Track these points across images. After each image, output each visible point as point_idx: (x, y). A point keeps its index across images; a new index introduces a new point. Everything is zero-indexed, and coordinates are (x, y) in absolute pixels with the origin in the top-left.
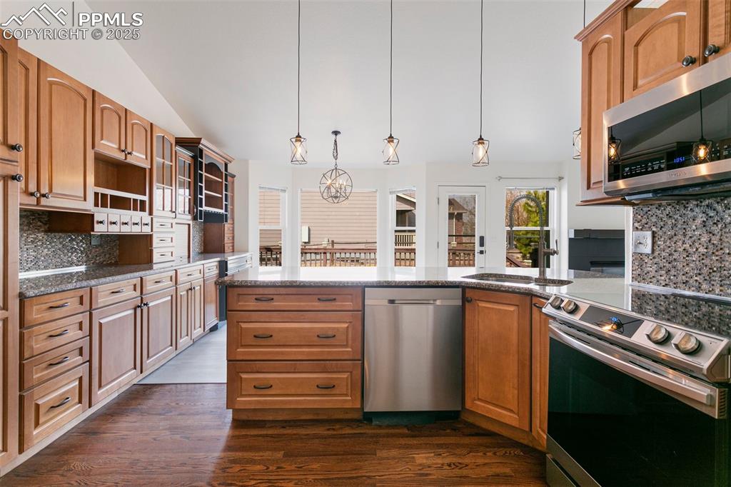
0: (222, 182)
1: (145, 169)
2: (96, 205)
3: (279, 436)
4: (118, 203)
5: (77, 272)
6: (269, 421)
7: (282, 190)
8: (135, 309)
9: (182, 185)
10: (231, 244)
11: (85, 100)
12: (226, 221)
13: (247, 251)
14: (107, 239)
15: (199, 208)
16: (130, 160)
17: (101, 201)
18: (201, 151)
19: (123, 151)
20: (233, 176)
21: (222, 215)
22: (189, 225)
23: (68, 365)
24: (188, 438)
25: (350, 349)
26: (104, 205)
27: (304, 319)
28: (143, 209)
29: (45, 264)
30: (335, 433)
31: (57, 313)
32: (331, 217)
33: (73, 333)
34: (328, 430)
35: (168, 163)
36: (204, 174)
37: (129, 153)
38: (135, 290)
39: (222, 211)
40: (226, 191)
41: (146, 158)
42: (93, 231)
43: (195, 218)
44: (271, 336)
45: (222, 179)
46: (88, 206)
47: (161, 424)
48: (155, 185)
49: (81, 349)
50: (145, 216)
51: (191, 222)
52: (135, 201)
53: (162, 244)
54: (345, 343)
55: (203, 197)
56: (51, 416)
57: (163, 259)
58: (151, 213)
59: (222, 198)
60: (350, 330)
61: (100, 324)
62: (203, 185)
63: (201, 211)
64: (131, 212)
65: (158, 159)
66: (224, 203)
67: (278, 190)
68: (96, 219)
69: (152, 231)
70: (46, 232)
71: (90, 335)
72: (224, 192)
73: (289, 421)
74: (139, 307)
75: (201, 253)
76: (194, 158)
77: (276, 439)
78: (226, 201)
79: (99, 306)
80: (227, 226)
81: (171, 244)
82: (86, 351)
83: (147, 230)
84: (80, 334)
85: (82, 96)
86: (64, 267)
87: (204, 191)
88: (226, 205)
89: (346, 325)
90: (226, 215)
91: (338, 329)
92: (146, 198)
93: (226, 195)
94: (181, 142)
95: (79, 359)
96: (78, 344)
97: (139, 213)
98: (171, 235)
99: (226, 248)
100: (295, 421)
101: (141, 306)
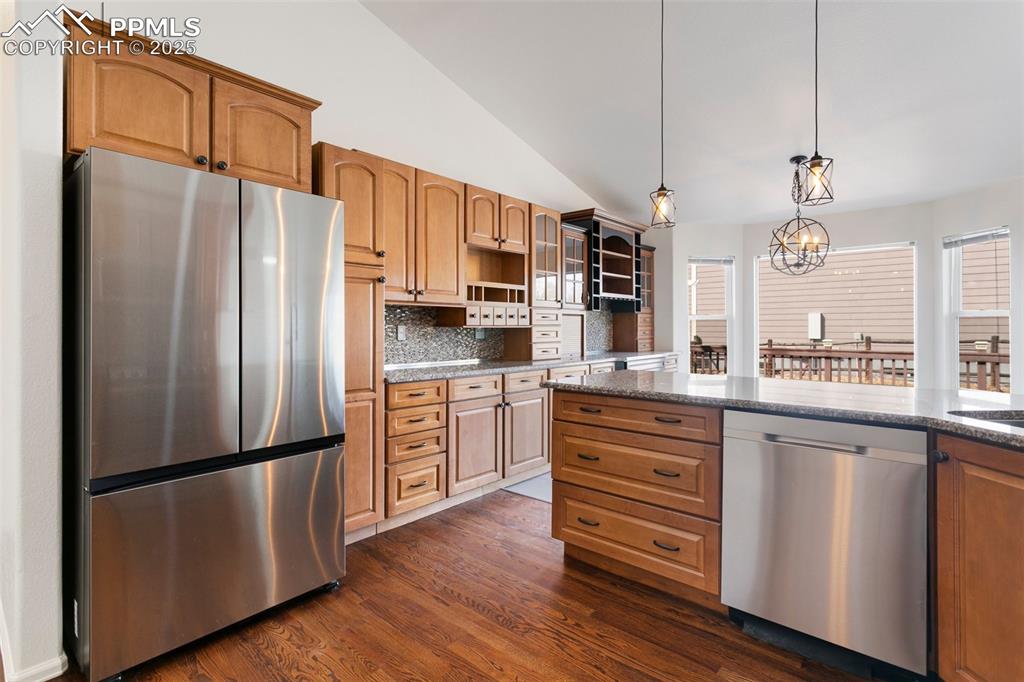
0: (631, 259)
1: (523, 255)
2: (469, 298)
3: (602, 591)
4: (493, 295)
5: (462, 366)
6: (601, 570)
7: (725, 261)
8: (496, 407)
9: (571, 269)
10: (648, 341)
11: (457, 195)
12: (639, 310)
13: (671, 351)
14: (491, 333)
15: (594, 295)
16: (505, 248)
17: (474, 293)
18: (597, 224)
19: (496, 240)
20: (652, 249)
21: (632, 301)
22: (582, 316)
23: (425, 451)
24: (512, 556)
25: (702, 501)
26: (478, 298)
27: (638, 443)
28: (521, 300)
29: (434, 356)
30: (677, 618)
31: (416, 401)
32: (866, 296)
33: (430, 422)
34: (669, 610)
35: (550, 244)
36: (602, 251)
37: (503, 241)
38: (496, 387)
39: (632, 297)
40: (638, 269)
41: (524, 243)
42: (465, 324)
43: (589, 308)
44: (597, 459)
45: (631, 255)
46: (462, 300)
47: (499, 534)
48: (535, 272)
49: (438, 438)
50: (524, 308)
51: (584, 313)
52: (512, 291)
53: (545, 339)
54: (694, 490)
55: (601, 281)
56: (411, 493)
57: (545, 356)
58: (530, 305)
59: (631, 280)
60: (702, 470)
61: (457, 417)
62: (601, 266)
63: (597, 299)
64: (508, 304)
65: (537, 243)
66: (634, 286)
67: (719, 261)
68: (468, 313)
69: (531, 324)
70: (436, 325)
71: (447, 426)
72: (634, 272)
73: (627, 580)
74: (500, 406)
75: (610, 351)
76: (588, 234)
77: (596, 594)
78: (638, 282)
79: (456, 399)
80: (642, 317)
81: (557, 339)
82: (443, 440)
83: (525, 323)
84: (437, 424)
85: (455, 192)
86: (450, 359)
87: (602, 273)
88: (638, 289)
89: (695, 462)
90: (638, 302)
91: (684, 467)
92: (525, 288)
93: (638, 276)
94: (569, 218)
95: (436, 448)
96: (436, 433)
97: (517, 305)
98: (555, 329)
99: (639, 346)
100: (633, 583)
101: (503, 405)
